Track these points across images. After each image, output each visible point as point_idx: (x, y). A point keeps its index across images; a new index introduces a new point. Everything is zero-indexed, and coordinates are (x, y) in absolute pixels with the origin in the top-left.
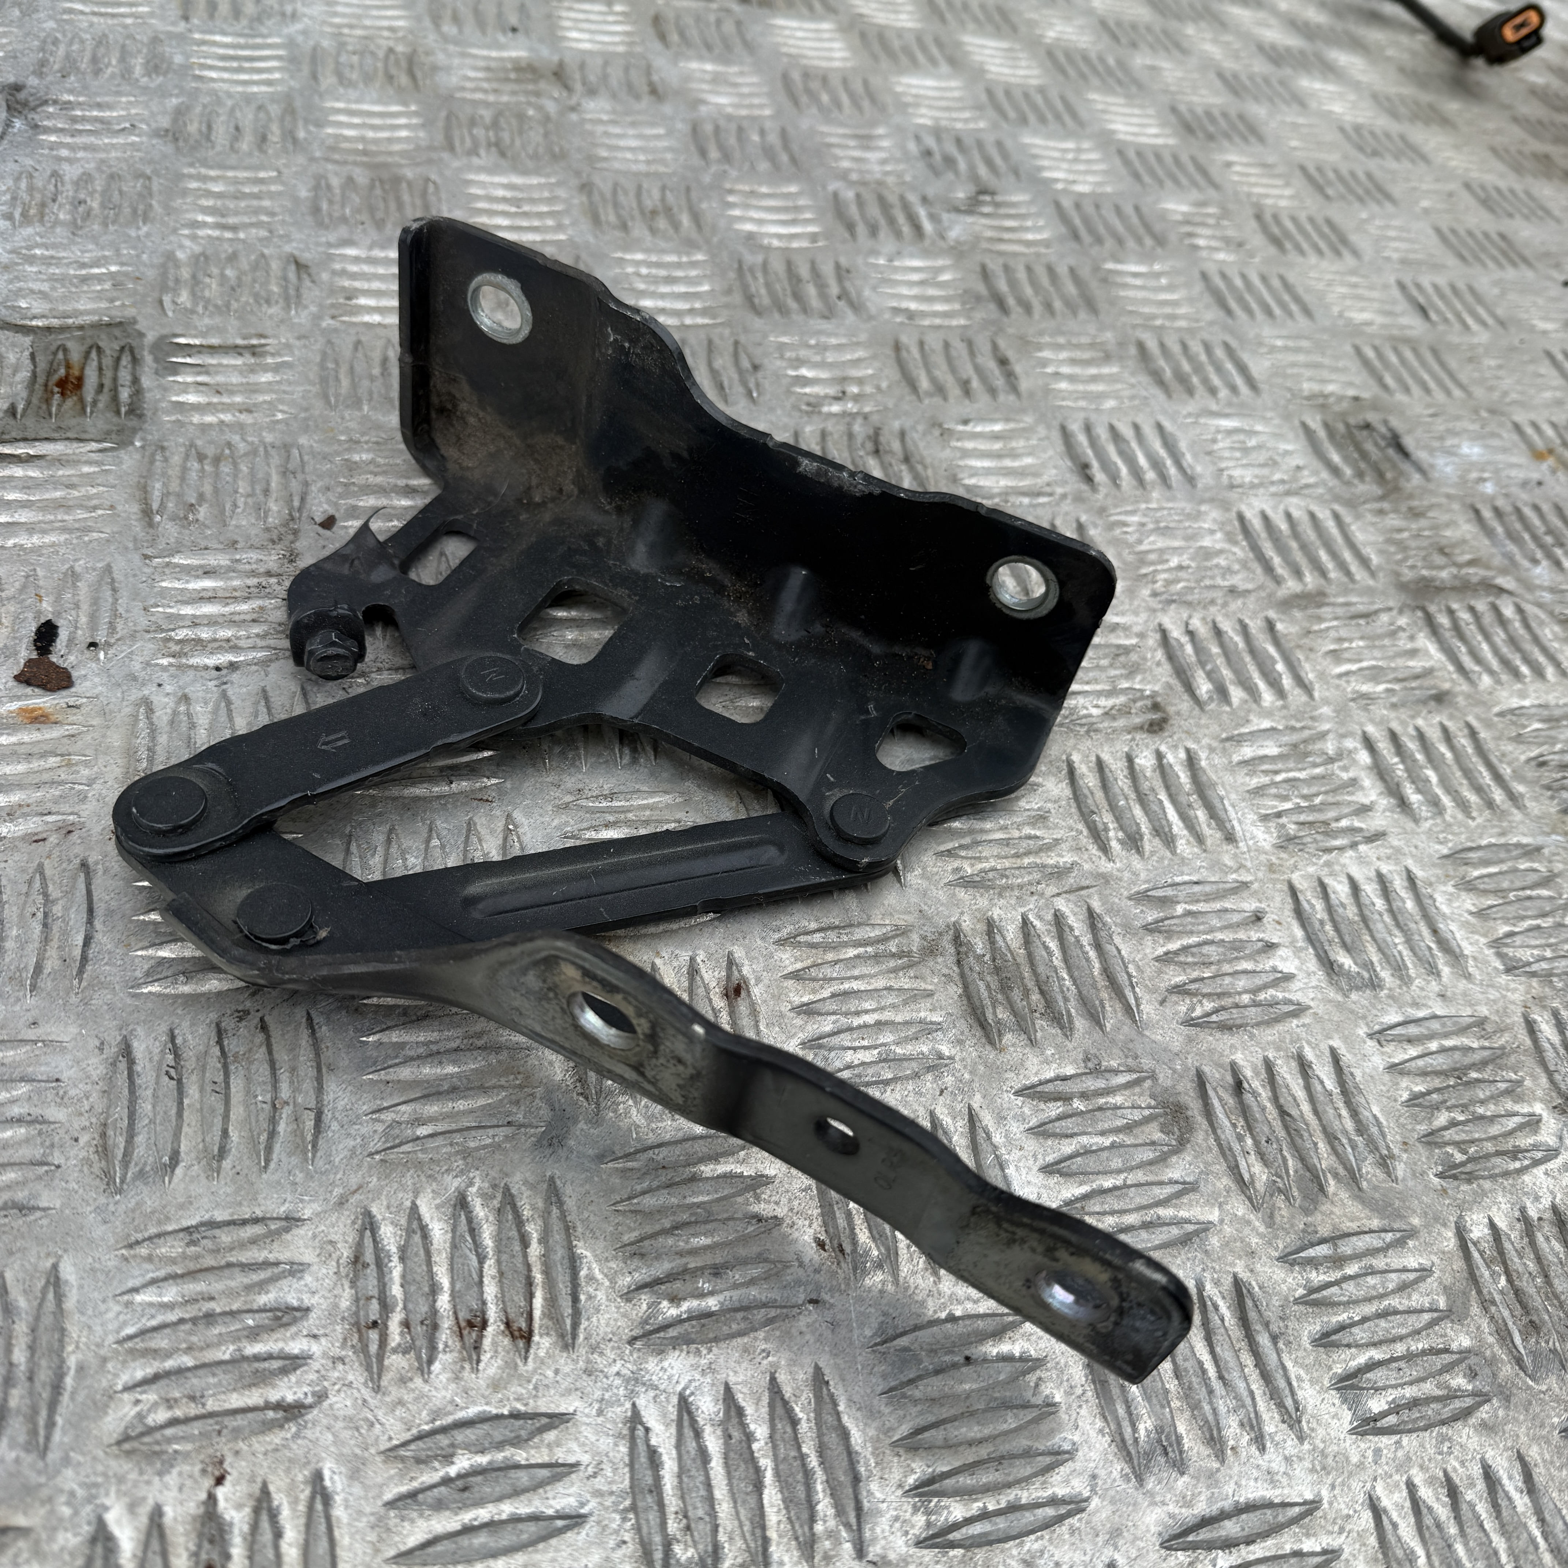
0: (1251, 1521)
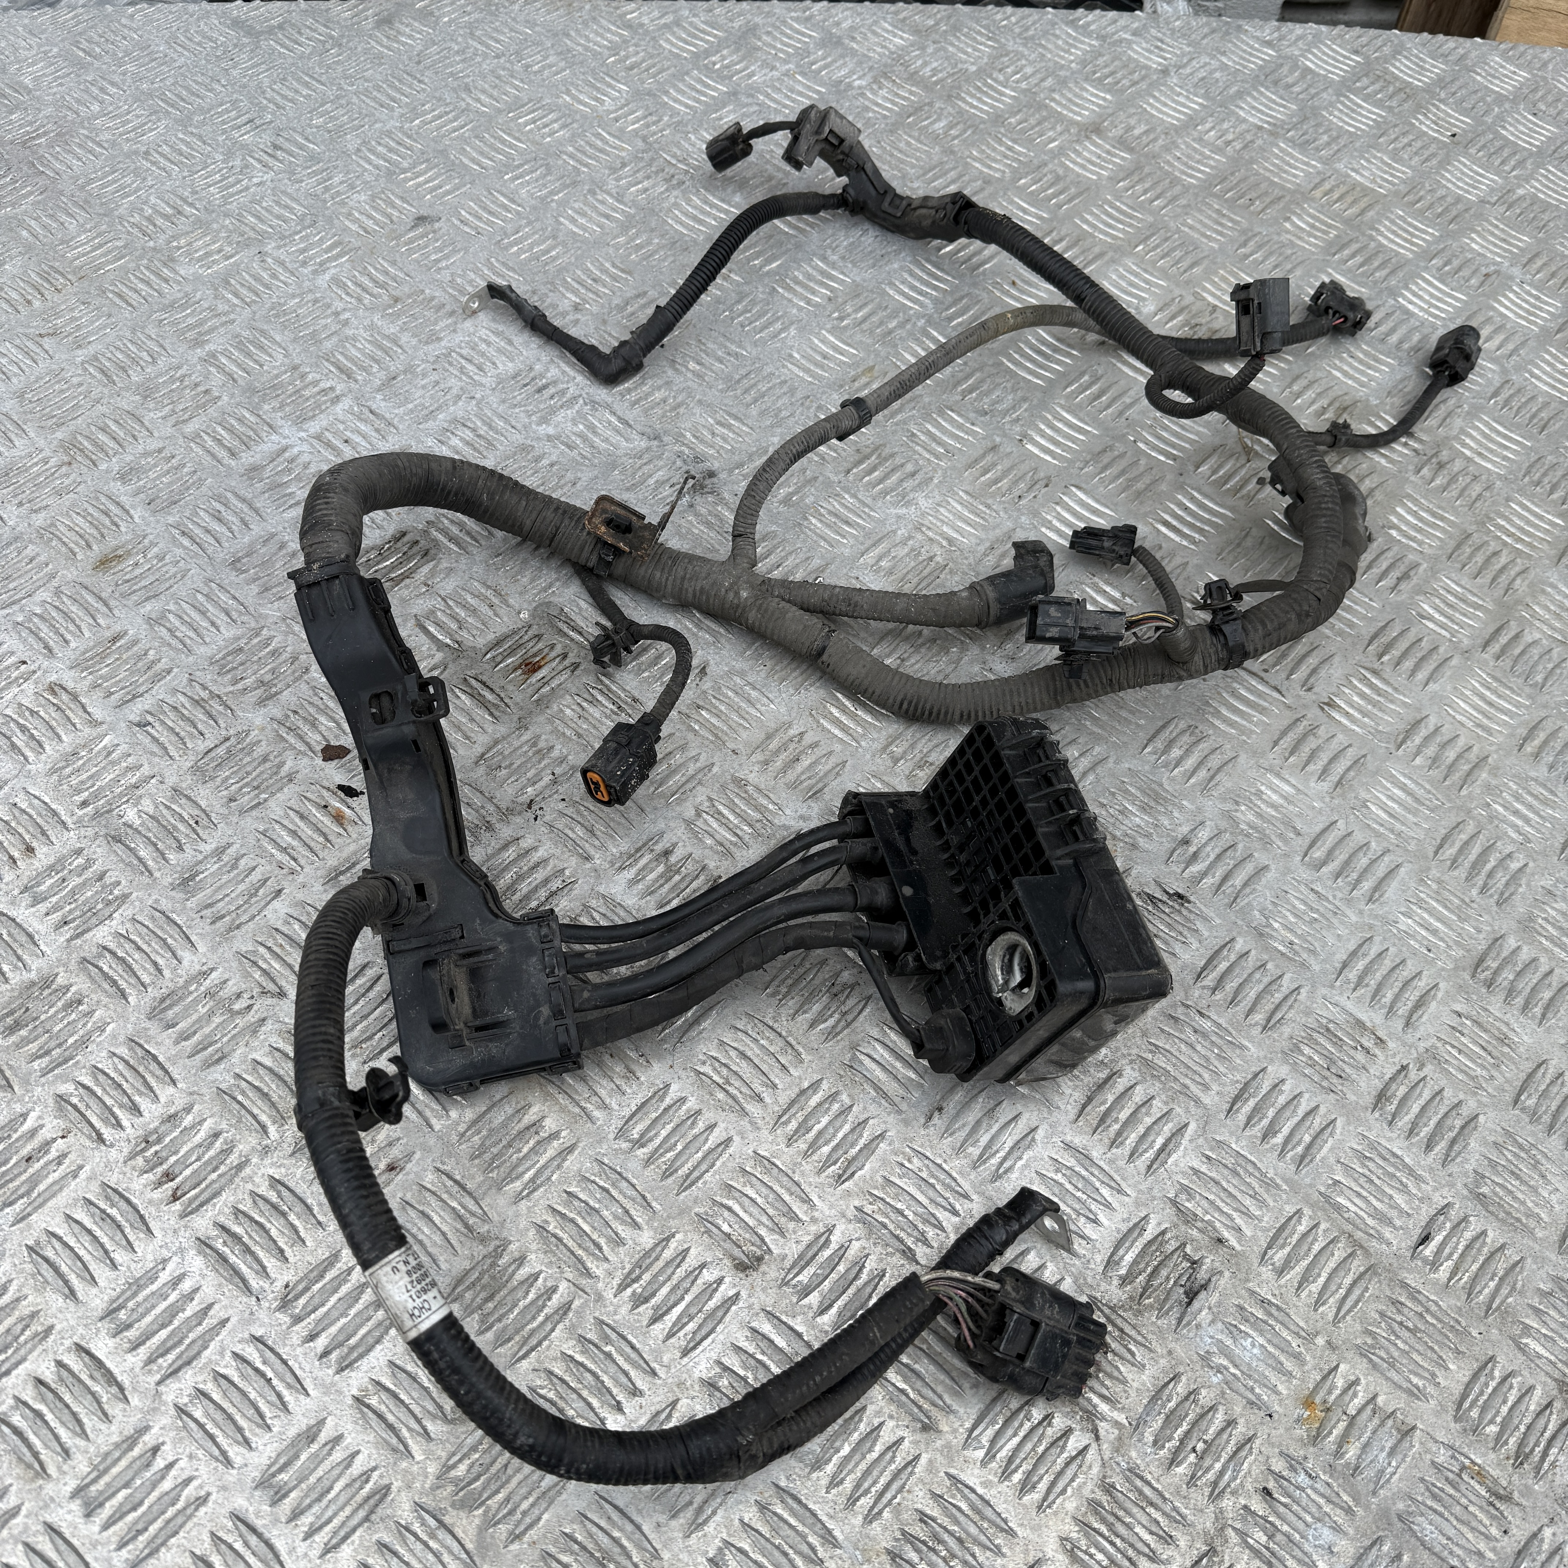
0: (262, 1548)
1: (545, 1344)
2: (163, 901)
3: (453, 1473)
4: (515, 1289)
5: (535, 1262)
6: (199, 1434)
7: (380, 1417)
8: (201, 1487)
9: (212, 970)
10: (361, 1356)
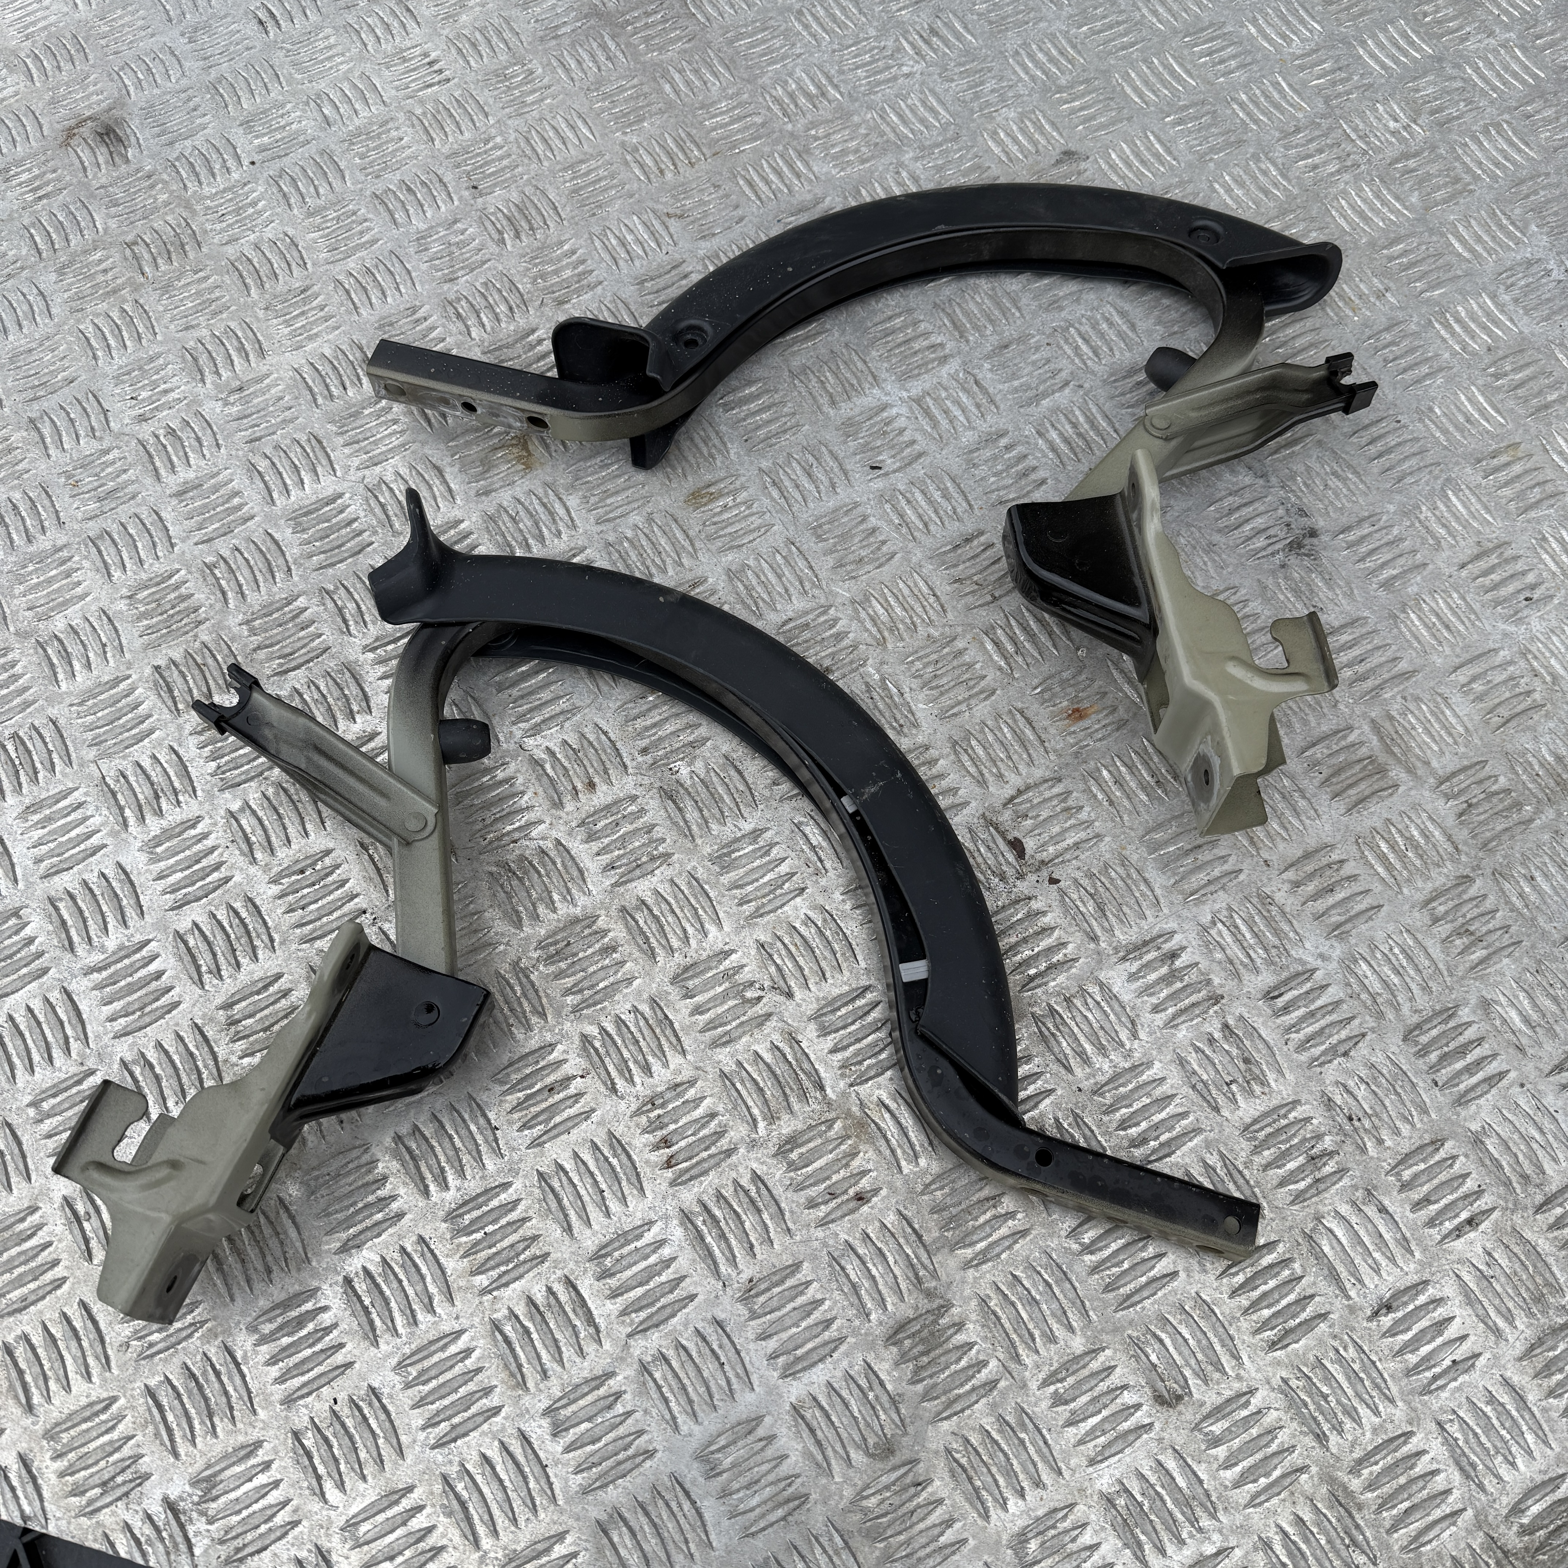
1: (968, 1412)
2: (700, 870)
3: (865, 1503)
4: (949, 1351)
5: (972, 1332)
6: (655, 1395)
7: (812, 1431)
8: (650, 1441)
9: (733, 951)
10: (804, 1369)
